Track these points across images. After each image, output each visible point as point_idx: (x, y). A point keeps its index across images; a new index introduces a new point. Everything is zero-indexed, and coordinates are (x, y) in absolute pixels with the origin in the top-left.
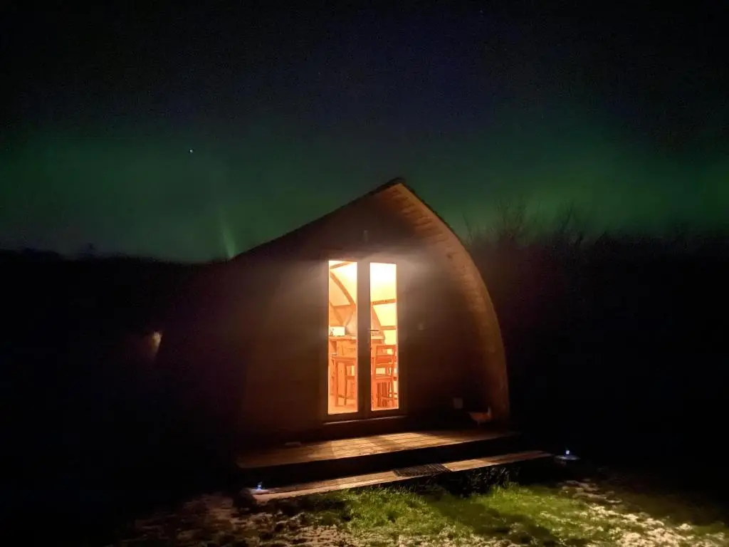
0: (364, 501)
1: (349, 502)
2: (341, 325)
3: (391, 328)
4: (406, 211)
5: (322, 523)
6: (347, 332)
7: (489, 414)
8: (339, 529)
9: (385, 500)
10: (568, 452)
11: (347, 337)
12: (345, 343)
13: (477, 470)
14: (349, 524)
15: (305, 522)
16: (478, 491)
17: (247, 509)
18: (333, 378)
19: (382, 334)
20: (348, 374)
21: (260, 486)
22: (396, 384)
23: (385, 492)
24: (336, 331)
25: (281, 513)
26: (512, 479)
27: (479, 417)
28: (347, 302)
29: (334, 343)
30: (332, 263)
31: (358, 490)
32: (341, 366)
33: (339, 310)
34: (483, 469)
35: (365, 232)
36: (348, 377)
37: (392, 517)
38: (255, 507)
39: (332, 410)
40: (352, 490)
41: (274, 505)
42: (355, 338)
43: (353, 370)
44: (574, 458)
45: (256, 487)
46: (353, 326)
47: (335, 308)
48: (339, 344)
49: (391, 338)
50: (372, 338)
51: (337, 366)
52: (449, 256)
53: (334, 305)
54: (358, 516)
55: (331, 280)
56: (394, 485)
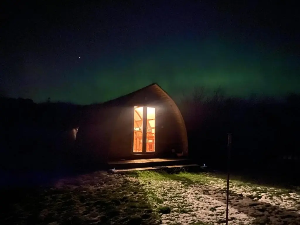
0: (143, 173)
1: (138, 173)
2: (138, 127)
3: (153, 128)
4: (158, 92)
5: (131, 177)
6: (140, 129)
7: (182, 154)
8: (136, 178)
9: (148, 173)
10: (204, 165)
11: (140, 131)
12: (139, 133)
13: (176, 168)
14: (139, 178)
15: (127, 176)
16: (175, 173)
17: (111, 173)
18: (135, 144)
19: (151, 130)
20: (140, 142)
21: (114, 169)
22: (154, 145)
23: (149, 171)
24: (136, 129)
25: (120, 174)
26: (186, 171)
27: (179, 155)
28: (140, 119)
29: (136, 133)
30: (135, 107)
31: (141, 171)
32: (138, 139)
33: (138, 122)
34: (178, 168)
35: (146, 98)
36: (140, 143)
37: (150, 177)
38: (113, 173)
39: (134, 151)
40: (139, 170)
41: (118, 173)
42: (142, 131)
43: (142, 141)
44: (206, 167)
45: (113, 169)
46: (142, 128)
47: (136, 121)
48: (137, 133)
49: (153, 131)
50: (147, 131)
51: (136, 139)
52: (171, 106)
53: (136, 120)
54: (141, 176)
55: (135, 112)
56: (152, 170)
